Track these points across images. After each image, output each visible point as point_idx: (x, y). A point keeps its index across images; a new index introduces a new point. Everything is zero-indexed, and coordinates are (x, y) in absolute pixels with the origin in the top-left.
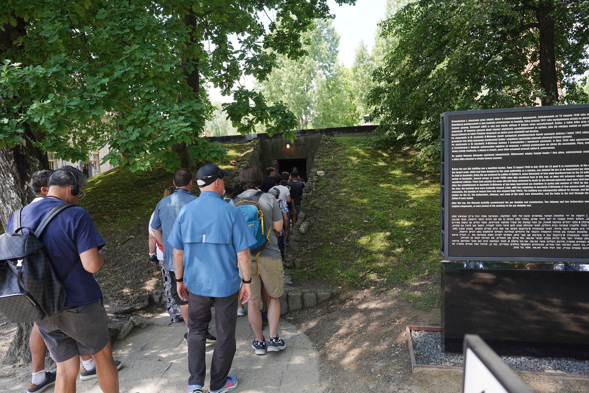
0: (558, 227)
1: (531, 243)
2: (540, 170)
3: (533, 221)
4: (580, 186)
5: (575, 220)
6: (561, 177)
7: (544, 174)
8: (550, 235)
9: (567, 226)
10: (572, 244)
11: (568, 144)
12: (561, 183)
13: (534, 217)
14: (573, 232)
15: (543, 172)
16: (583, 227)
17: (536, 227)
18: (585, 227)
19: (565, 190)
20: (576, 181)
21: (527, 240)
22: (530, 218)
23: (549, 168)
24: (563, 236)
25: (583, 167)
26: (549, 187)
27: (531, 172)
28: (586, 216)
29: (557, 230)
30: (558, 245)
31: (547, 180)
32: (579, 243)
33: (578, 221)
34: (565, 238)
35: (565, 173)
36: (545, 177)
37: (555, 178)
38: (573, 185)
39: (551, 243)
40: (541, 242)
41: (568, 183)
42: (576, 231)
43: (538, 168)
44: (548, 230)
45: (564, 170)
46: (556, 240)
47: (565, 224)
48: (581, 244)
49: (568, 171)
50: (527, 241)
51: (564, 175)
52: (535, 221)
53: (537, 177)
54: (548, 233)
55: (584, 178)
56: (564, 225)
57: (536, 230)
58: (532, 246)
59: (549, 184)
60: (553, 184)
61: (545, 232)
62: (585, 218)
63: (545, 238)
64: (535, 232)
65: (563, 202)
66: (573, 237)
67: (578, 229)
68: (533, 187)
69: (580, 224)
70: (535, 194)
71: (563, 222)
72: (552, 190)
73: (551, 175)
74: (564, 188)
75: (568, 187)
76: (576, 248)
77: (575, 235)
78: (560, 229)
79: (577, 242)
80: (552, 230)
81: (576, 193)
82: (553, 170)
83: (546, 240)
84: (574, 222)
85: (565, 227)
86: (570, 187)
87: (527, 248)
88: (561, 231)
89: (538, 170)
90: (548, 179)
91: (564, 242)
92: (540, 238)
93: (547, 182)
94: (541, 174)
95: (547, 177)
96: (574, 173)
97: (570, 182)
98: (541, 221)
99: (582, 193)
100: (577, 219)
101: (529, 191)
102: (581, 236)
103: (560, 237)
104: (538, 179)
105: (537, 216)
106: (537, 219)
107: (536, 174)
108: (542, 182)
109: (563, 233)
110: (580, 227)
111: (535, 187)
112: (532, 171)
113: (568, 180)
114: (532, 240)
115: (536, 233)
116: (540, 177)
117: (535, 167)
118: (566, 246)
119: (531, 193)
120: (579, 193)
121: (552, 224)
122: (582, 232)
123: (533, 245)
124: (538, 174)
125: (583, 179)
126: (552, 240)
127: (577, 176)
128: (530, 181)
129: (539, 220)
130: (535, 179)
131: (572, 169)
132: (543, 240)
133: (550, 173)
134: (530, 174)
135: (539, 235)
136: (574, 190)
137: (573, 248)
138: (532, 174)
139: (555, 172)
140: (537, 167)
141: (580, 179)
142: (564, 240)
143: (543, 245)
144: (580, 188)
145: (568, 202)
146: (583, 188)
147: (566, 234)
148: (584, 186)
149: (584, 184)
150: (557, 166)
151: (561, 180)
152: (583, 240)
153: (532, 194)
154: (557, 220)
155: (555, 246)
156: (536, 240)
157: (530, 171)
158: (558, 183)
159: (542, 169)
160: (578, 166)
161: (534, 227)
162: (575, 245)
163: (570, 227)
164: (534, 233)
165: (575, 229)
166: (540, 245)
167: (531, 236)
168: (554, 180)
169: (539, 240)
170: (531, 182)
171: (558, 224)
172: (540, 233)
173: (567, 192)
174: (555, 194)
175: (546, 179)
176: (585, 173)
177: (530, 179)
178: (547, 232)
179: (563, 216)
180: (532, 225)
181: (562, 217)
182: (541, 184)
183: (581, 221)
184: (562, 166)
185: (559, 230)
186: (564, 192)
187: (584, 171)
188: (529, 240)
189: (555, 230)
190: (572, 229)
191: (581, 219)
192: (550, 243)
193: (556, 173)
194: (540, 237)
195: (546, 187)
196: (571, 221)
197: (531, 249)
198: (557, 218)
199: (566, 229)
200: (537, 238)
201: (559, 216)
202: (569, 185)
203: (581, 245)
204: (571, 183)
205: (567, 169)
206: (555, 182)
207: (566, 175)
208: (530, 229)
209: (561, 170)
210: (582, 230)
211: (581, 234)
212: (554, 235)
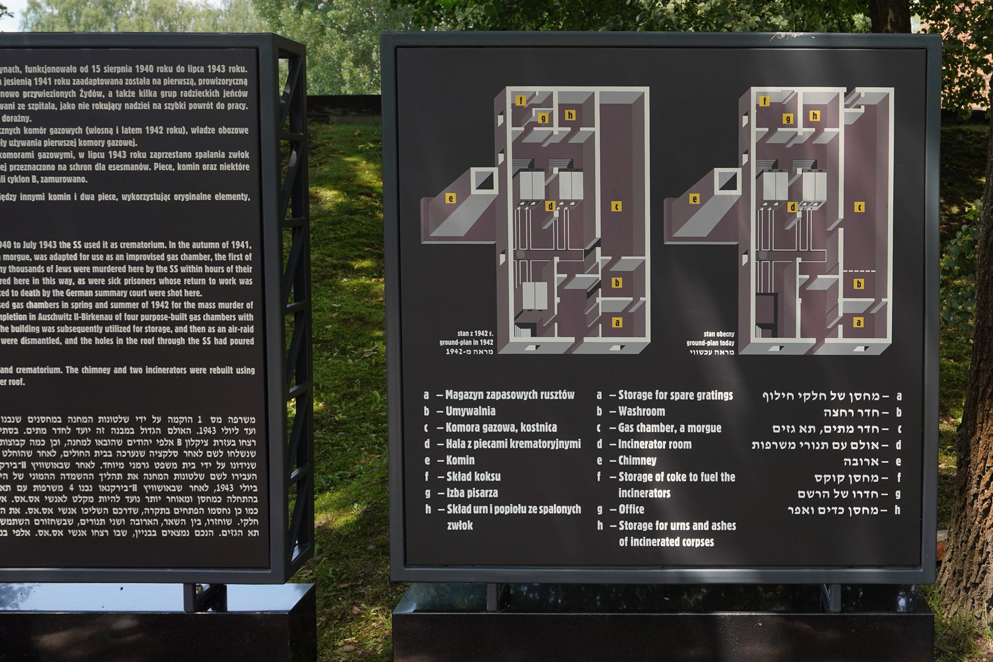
0: (115, 459)
1: (32, 517)
2: (43, 257)
3: (34, 436)
4: (173, 317)
5: (165, 435)
6: (112, 281)
7: (59, 269)
8: (88, 488)
9: (142, 454)
10: (161, 517)
11: (126, 167)
12: (115, 306)
13: (35, 425)
14: (160, 477)
15: (55, 263)
16: (191, 459)
17: (45, 459)
18: (197, 460)
19: (128, 329)
20: (160, 299)
21: (16, 505)
22: (23, 426)
23: (71, 251)
24: (131, 493)
25: (178, 251)
26: (76, 317)
27: (16, 263)
28: (197, 420)
29: (111, 470)
30: (118, 522)
31: (70, 293)
32: (181, 516)
33: (175, 437)
34: (136, 499)
35: (123, 269)
36: (61, 282)
37: (94, 288)
38: (150, 311)
39: (97, 516)
40: (64, 511)
41: (135, 305)
42: (171, 472)
43: (39, 251)
44: (83, 470)
45: (120, 257)
46: (110, 505)
47: (135, 447)
48: (188, 517)
49: (134, 263)
50: (17, 511)
51: (122, 276)
52: (40, 436)
53: (36, 281)
54: (84, 482)
55: (183, 287)
56: (133, 454)
57: (43, 471)
58: (33, 528)
59: (76, 306)
60: (90, 305)
61: (73, 476)
62: (195, 426)
63: (75, 499)
64: (41, 476)
65: (124, 370)
66: (164, 494)
67: (175, 465)
68: (23, 317)
69: (181, 449)
70: (34, 341)
71: (130, 443)
72: (86, 329)
73: (81, 275)
74: (123, 323)
75: (134, 317)
76: (173, 533)
77: (168, 488)
78: (121, 465)
79: (176, 511)
80: (96, 471)
81: (161, 341)
82: (85, 257)
83: (79, 506)
84: (161, 442)
85: (136, 459)
86: (144, 317)
87: (17, 533)
88: (125, 472)
89: (37, 258)
90: (73, 288)
91: (135, 511)
92: (60, 499)
93: (70, 300)
94: (50, 269)
95: (69, 282)
96: (150, 269)
97: (140, 300)
98: (57, 436)
99: (181, 341)
100: (170, 430)
101: (15, 329)
102: (186, 492)
103: (122, 494)
104: (41, 287)
105: (43, 419)
106: (44, 431)
107: (32, 269)
108: (52, 299)
109: (132, 482)
110: (181, 458)
111: (32, 317)
112: (21, 258)
113: (134, 293)
114: (34, 505)
115: (45, 482)
116: (47, 281)
117: (28, 245)
118: (144, 527)
119: (19, 336)
120: (171, 341)
121: (93, 447)
122: (190, 476)
123: (37, 522)
124: (40, 269)
125: (178, 293)
126: (96, 504)
127: (161, 282)
128: (15, 293)
129: (50, 435)
130: (31, 287)
131: (145, 257)
132: (69, 504)
133: (77, 270)
134: (13, 269)
135: (53, 488)
136: (154, 329)
137: (164, 533)
138: (18, 269)
139: (90, 263)
140: (31, 245)
141: (172, 293)
142: (134, 505)
143: (70, 522)
144: (172, 324)
145: (140, 370)
146: (181, 323)
147: (141, 482)
148: (183, 317)
149: (182, 310)
150: (96, 245)
151: (113, 293)
152: (194, 504)
153: (24, 341)
154: (108, 435)
155: (108, 526)
156: (47, 504)
157: (12, 257)
158: (105, 305)
159: (49, 252)
160: (161, 245)
161: (36, 458)
162: (170, 522)
163: (153, 460)
164: (38, 482)
165: (168, 465)
166: (58, 522)
167: (30, 492)
168: (89, 293)
169: (55, 506)
170: (19, 299)
171: (114, 448)
172: (57, 481)
173: (133, 335)
174: (98, 341)
175: (64, 288)
176: (183, 270)
177: (13, 287)
178: (79, 476)
179: (126, 419)
180: (29, 454)
181: (123, 425)
182: (52, 305)
183: (184, 437)
184: (114, 245)
185: (117, 470)
186: (124, 335)
187: (181, 263)
188: (23, 506)
189: (104, 471)
190: (157, 465)
191: (183, 431)
192: (90, 516)
193: (96, 269)
194: (58, 494)
195: (67, 317)
196: (154, 437)
197: (34, 538)
198: (108, 426)
199: (137, 465)
200: (50, 499)
201: (114, 419)
202: (139, 311)
203: (189, 522)
204: (145, 305)
205: (130, 257)
206: (94, 300)
207: (128, 275)
208: (24, 465)
209: (109, 257)
210: (189, 470)
211: (186, 483)
212: (103, 488)
